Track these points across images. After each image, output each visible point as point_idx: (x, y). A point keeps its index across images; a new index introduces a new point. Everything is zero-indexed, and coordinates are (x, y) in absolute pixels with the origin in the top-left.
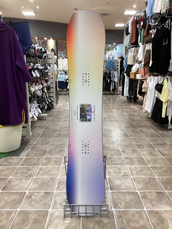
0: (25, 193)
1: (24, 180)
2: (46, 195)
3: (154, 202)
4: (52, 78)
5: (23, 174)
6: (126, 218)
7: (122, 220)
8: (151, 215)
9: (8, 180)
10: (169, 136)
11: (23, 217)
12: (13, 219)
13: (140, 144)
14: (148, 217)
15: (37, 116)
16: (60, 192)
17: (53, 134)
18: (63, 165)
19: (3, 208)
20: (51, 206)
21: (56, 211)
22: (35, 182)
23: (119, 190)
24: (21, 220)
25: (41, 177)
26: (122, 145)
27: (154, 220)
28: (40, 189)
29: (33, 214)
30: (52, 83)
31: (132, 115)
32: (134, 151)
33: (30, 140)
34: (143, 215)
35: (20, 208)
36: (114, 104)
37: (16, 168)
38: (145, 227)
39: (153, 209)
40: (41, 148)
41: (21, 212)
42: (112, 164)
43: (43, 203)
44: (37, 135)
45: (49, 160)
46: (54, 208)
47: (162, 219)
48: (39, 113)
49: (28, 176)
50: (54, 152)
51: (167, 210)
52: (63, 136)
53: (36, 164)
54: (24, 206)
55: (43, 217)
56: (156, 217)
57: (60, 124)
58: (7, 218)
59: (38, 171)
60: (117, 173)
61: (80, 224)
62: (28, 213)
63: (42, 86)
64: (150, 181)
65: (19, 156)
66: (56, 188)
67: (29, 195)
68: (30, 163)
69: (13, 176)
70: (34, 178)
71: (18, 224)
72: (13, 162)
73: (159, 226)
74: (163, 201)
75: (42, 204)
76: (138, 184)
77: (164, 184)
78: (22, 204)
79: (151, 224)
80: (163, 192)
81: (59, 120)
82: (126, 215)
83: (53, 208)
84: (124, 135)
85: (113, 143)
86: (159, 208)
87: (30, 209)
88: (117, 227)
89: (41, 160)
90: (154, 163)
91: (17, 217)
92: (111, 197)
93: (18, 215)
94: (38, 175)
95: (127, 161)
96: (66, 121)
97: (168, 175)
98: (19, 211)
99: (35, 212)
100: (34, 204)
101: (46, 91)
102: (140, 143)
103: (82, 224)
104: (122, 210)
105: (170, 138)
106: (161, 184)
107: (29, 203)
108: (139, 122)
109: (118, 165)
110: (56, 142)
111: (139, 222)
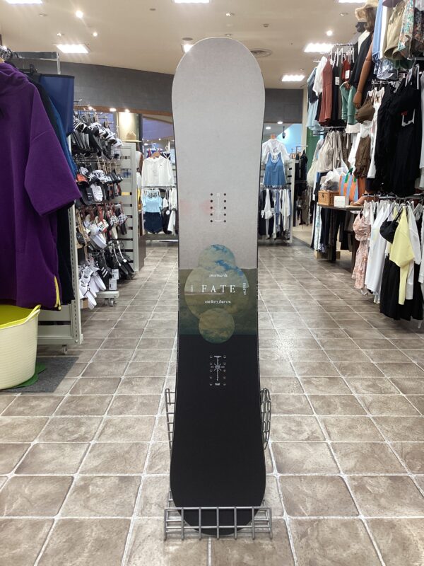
0: (73, 478)
1: (68, 449)
2: (122, 483)
3: (383, 501)
4: (131, 205)
5: (66, 434)
6: (316, 538)
7: (307, 542)
8: (377, 530)
9: (31, 447)
10: (416, 346)
11: (70, 536)
12: (46, 539)
13: (346, 365)
14: (371, 536)
15: (96, 296)
16: (157, 477)
17: (133, 340)
18: (160, 414)
19: (21, 513)
20: (135, 510)
21: (149, 522)
22: (95, 453)
23: (299, 472)
24: (64, 542)
25: (109, 442)
26: (302, 368)
27: (384, 541)
28: (108, 470)
29: (93, 526)
30: (131, 217)
31: (325, 296)
32: (333, 380)
33: (79, 355)
34: (357, 529)
35: (62, 515)
36: (281, 269)
37: (49, 421)
38: (364, 559)
39: (381, 517)
40: (106, 373)
41: (64, 524)
42: (280, 410)
43: (116, 501)
44: (97, 341)
45: (127, 402)
46: (143, 515)
47: (404, 539)
48: (100, 290)
49: (76, 439)
50: (138, 383)
51: (415, 519)
52: (159, 346)
53: (95, 412)
54: (70, 510)
55: (117, 534)
56: (388, 534)
57: (150, 316)
58: (32, 538)
59: (101, 428)
60: (294, 433)
61: (207, 551)
62: (81, 524)
63: (108, 225)
64: (373, 451)
65: (53, 391)
66: (146, 466)
67: (82, 483)
68: (79, 409)
69: (42, 439)
70: (92, 443)
71: (57, 552)
72: (40, 406)
73: (396, 555)
74: (406, 499)
75: (114, 506)
76: (344, 459)
77: (407, 457)
78: (67, 505)
79: (378, 552)
80: (405, 478)
81: (148, 307)
82: (318, 531)
83: (140, 514)
84: (309, 344)
85: (281, 360)
86: (397, 514)
87: (86, 517)
88: (295, 558)
89: (107, 401)
90: (381, 410)
91: (55, 534)
92: (280, 488)
93: (57, 531)
94: (103, 437)
95: (317, 404)
96: (164, 308)
97: (416, 437)
98: (59, 520)
99: (99, 524)
100: (95, 504)
101: (116, 237)
102: (346, 363)
103: (212, 552)
104: (308, 518)
105: (420, 351)
106: (399, 458)
107: (82, 502)
108: (343, 311)
109: (294, 413)
110: (144, 358)
111: (349, 546)
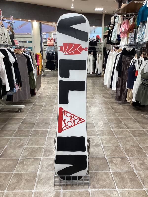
1: (17, 149)
2: (35, 160)
5: (16, 144)
6: (96, 178)
8: (115, 175)
12: (10, 180)
13: (110, 118)
14: (113, 177)
16: (46, 158)
19: (2, 171)
22: (26, 150)
25: (31, 146)
28: (30, 156)
32: (105, 124)
34: (109, 175)
35: (15, 171)
37: (11, 139)
39: (117, 171)
40: (30, 122)
45: (37, 132)
49: (20, 146)
50: (40, 125)
51: (127, 172)
53: (26, 136)
59: (28, 141)
62: (21, 175)
64: (116, 149)
67: (22, 161)
68: (21, 135)
69: (8, 146)
70: (25, 147)
71: (14, 184)
72: (7, 134)
74: (125, 165)
76: (106, 152)
77: (127, 151)
78: (17, 168)
79: (115, 183)
80: (126, 158)
83: (40, 171)
84: (98, 111)
86: (122, 170)
87: (23, 172)
89: (30, 132)
93: (13, 177)
94: (28, 145)
95: (99, 133)
104: (94, 171)
106: (124, 152)
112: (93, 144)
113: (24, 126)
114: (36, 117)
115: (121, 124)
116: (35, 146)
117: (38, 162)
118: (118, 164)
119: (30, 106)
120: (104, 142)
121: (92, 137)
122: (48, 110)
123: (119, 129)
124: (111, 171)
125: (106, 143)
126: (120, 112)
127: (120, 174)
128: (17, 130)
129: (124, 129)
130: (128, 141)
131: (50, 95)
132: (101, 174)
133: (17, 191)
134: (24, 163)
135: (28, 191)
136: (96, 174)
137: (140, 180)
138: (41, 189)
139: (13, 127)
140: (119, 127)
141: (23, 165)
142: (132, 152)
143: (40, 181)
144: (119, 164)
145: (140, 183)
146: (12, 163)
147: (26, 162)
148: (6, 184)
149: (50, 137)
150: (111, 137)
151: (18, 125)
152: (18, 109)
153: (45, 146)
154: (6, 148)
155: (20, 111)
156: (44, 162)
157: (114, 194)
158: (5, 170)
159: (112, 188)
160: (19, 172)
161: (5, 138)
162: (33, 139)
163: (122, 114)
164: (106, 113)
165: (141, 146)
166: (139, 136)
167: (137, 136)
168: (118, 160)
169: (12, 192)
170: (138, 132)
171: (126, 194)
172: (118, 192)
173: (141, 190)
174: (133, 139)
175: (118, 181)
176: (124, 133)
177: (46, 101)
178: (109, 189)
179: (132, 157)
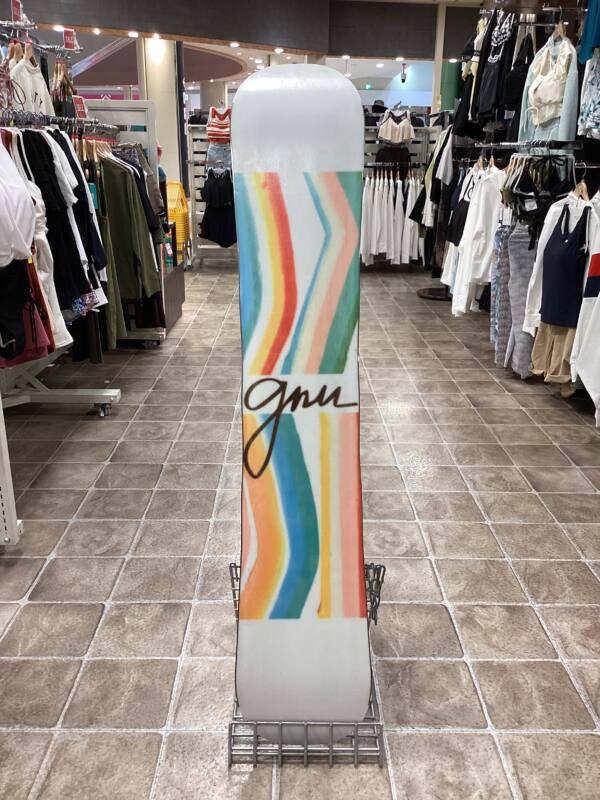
0: (104, 606)
1: (95, 566)
2: (166, 612)
3: (495, 638)
5: (92, 545)
6: (409, 685)
7: (396, 689)
8: (483, 676)
9: (45, 565)
12: (72, 686)
16: (211, 605)
17: (179, 408)
19: (40, 653)
20: (184, 648)
22: (131, 572)
25: (150, 556)
28: (148, 595)
31: (445, 342)
32: (445, 471)
34: (459, 674)
35: (92, 655)
56: (497, 681)
57: (202, 371)
59: (138, 535)
60: (387, 545)
68: (108, 509)
69: (61, 552)
72: (56, 504)
76: (451, 581)
78: (98, 641)
80: (526, 609)
82: (411, 675)
83: (190, 653)
84: (417, 416)
85: (378, 441)
86: (512, 656)
87: (122, 657)
91: (85, 679)
94: (141, 550)
95: (421, 504)
98: (88, 662)
104: (400, 659)
106: (521, 582)
109: (390, 518)
112: (397, 552)
113: (122, 476)
114: (165, 438)
115: (510, 470)
116: (165, 554)
117: (181, 619)
118: (496, 630)
119: (143, 395)
120: (441, 542)
121: (392, 521)
122: (214, 410)
123: (498, 490)
124: (467, 659)
125: (449, 547)
126: (505, 420)
127: (502, 669)
128: (93, 488)
129: (520, 490)
130: (538, 541)
131: (219, 350)
132: (429, 668)
133: (103, 730)
134: (124, 622)
135: (144, 731)
136: (410, 668)
137: (582, 697)
138: (193, 724)
139: (76, 477)
140: (502, 482)
141: (122, 631)
142: (550, 583)
143: (190, 692)
144: (500, 632)
145: (582, 706)
146: (80, 620)
147: (134, 616)
148: (59, 702)
149: (222, 520)
150: (467, 523)
151: (97, 471)
152: (95, 405)
153: (207, 557)
154: (54, 562)
155: (102, 415)
156: (204, 621)
157: (481, 748)
158: (51, 648)
159: (474, 727)
160: (106, 655)
161: (50, 524)
162: (157, 528)
163: (512, 430)
164: (449, 427)
165: (587, 561)
166: (579, 520)
167: (571, 521)
168: (497, 617)
169: (81, 736)
170: (576, 504)
171: (528, 749)
172: (496, 739)
173: (587, 735)
174: (555, 532)
175: (496, 698)
176: (522, 508)
177: (205, 374)
178: (458, 730)
179: (552, 606)
